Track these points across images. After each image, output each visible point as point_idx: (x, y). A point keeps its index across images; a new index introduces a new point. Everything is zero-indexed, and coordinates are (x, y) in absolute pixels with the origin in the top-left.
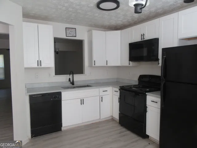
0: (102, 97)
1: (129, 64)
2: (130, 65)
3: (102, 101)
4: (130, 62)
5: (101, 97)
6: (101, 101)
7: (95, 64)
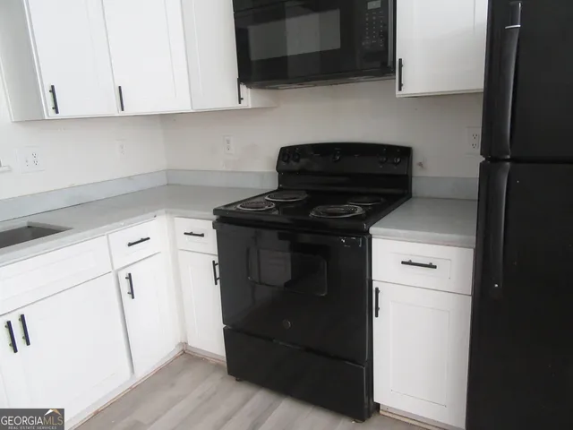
0: (129, 277)
1: (240, 99)
2: (244, 104)
3: (132, 293)
4: (243, 88)
5: (123, 275)
6: (126, 297)
7: (56, 108)
